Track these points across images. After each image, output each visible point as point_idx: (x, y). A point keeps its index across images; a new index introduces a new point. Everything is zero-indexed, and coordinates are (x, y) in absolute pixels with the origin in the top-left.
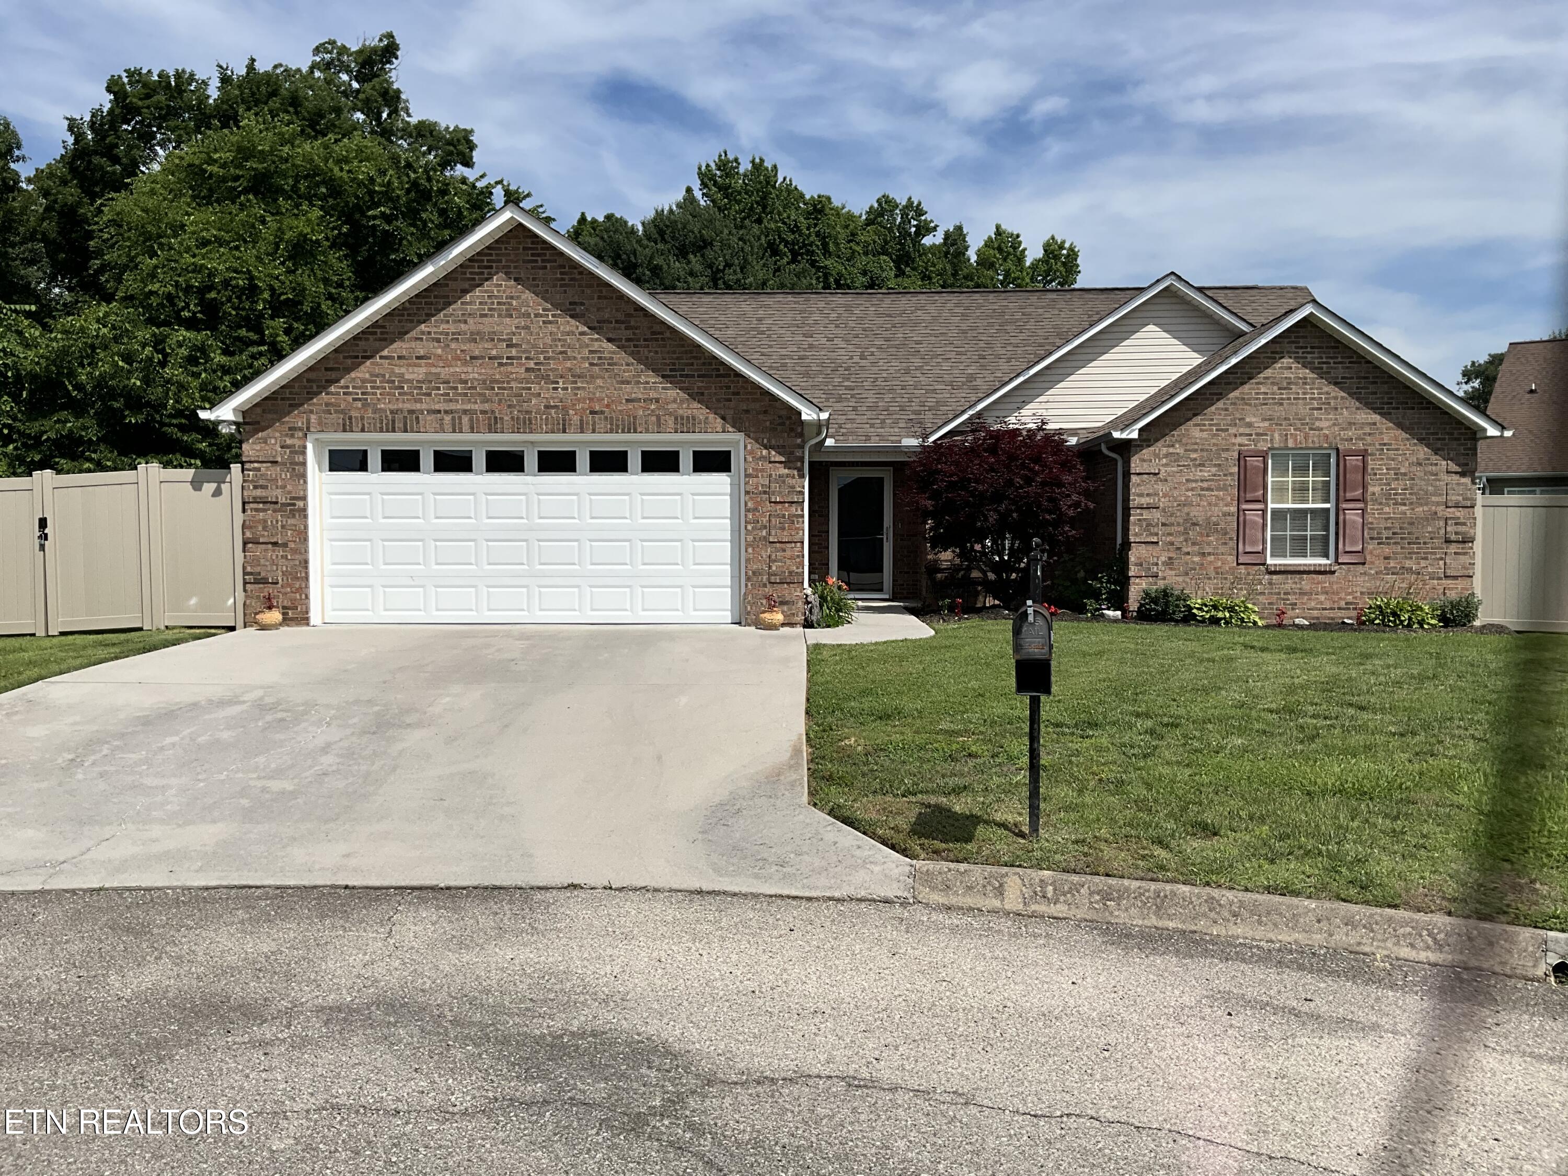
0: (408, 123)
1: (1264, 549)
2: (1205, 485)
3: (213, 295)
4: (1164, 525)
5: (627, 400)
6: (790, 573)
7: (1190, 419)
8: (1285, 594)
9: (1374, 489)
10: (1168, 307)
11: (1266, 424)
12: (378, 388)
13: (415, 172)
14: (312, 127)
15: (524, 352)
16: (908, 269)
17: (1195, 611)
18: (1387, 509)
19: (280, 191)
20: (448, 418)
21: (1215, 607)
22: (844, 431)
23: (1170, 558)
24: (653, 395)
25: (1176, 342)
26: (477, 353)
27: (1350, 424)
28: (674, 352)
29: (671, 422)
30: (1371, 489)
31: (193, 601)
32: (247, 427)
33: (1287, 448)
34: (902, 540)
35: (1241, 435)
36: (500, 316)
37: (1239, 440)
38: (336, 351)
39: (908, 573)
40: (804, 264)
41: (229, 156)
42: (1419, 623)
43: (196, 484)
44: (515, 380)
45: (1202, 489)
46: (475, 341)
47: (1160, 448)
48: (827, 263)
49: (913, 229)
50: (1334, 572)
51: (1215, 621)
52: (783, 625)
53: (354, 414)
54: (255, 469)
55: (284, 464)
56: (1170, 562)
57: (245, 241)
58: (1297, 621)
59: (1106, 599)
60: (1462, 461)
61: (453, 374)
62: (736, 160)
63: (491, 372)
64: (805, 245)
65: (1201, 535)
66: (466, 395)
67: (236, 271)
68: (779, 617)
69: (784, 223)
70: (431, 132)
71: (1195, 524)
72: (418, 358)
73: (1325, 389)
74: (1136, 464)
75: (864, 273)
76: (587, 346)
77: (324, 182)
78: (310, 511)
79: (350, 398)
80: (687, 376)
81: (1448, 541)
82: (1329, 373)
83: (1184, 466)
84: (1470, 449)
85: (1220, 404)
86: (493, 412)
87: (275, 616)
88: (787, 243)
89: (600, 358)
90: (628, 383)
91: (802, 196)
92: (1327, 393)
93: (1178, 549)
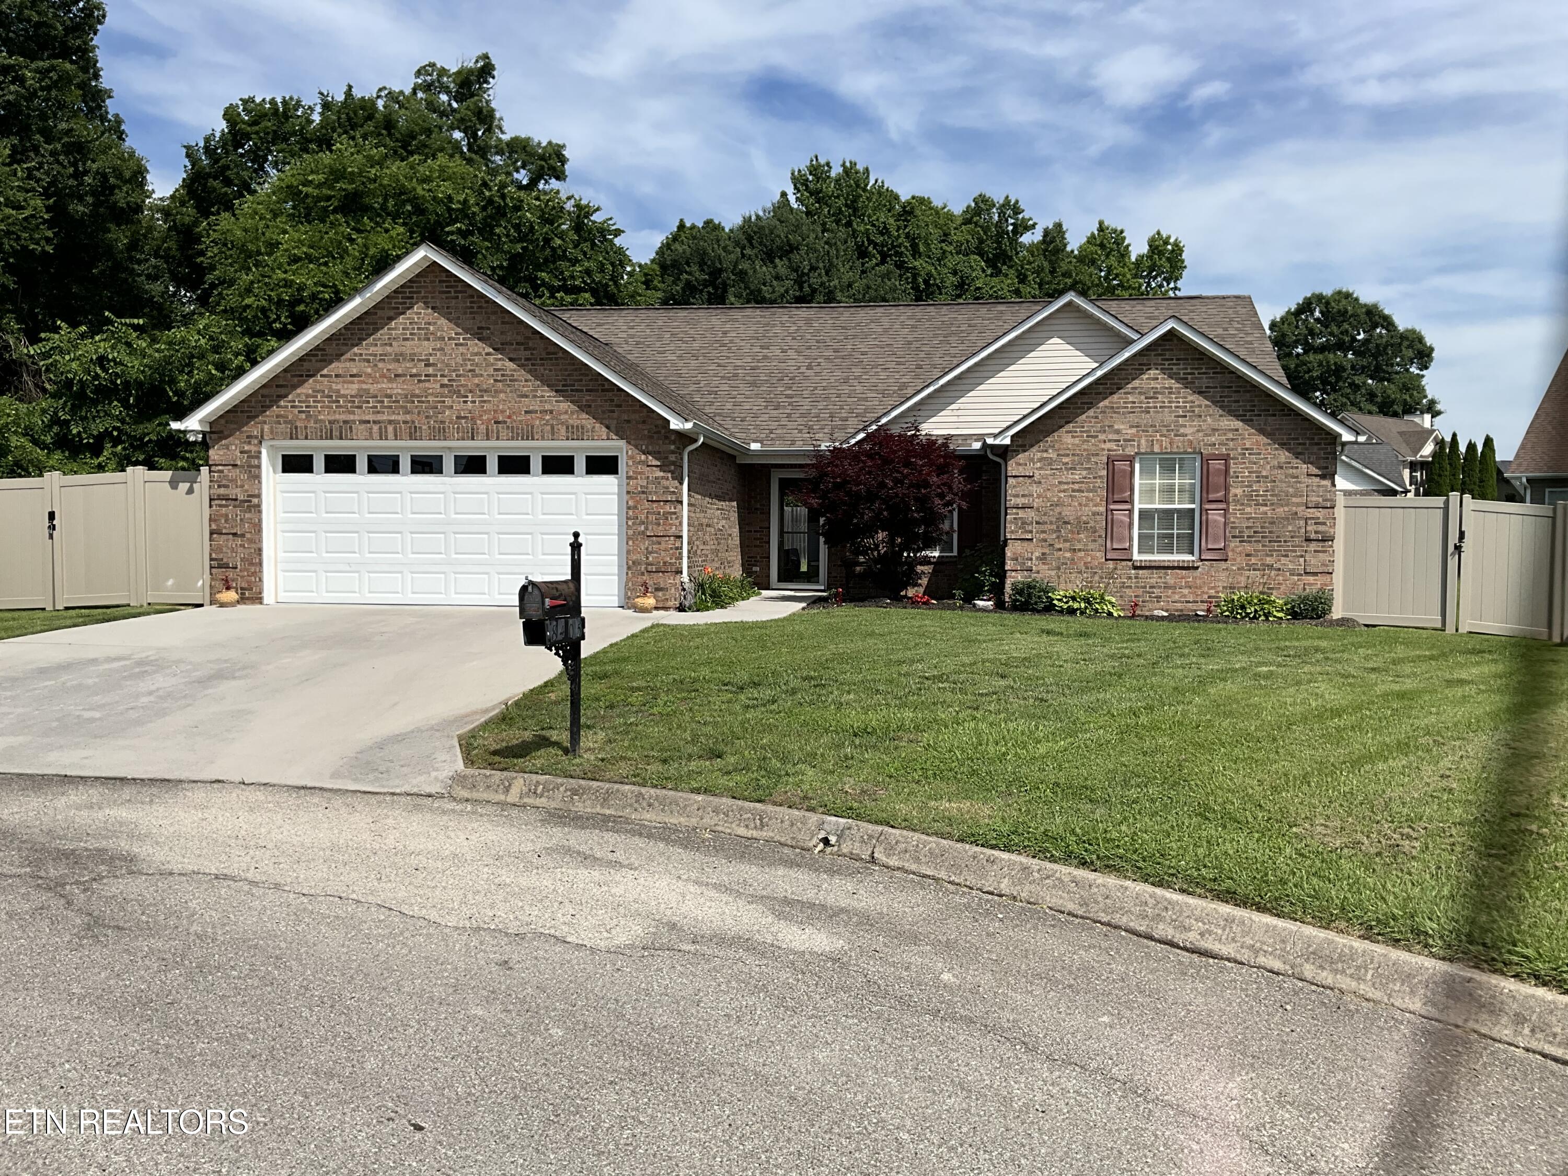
0: (500, 140)
1: (1131, 546)
2: (1076, 487)
3: (302, 308)
4: (1037, 523)
5: (526, 412)
6: (665, 563)
7: (1061, 427)
8: (1151, 587)
9: (1237, 491)
10: (1072, 321)
11: (1134, 430)
12: (319, 402)
13: (490, 190)
14: (404, 147)
15: (440, 370)
16: (1005, 267)
17: (1055, 602)
18: (1248, 510)
19: (366, 209)
20: (376, 428)
21: (1074, 599)
22: (773, 436)
23: (1043, 554)
24: (548, 407)
25: (1078, 353)
26: (400, 371)
27: (1214, 430)
28: (566, 370)
29: (563, 431)
30: (1233, 491)
31: (170, 582)
32: (214, 436)
33: (1153, 453)
35: (1110, 441)
36: (419, 339)
37: (1108, 445)
38: (285, 370)
40: (889, 266)
41: (321, 177)
42: (1265, 615)
43: (174, 484)
44: (432, 394)
45: (1073, 491)
46: (398, 361)
47: (1034, 453)
48: (917, 263)
49: (1010, 228)
50: (1197, 568)
51: (1072, 612)
52: (656, 608)
53: (299, 424)
54: (219, 471)
55: (243, 467)
56: (1043, 558)
57: (334, 258)
58: (1156, 613)
59: (988, 591)
60: (1323, 463)
61: (380, 390)
62: (828, 164)
63: (411, 388)
64: (894, 247)
65: (1072, 532)
66: (391, 407)
67: (325, 286)
68: (650, 601)
69: (873, 225)
70: (525, 147)
71: (1066, 523)
72: (351, 376)
73: (1190, 398)
74: (1012, 468)
75: (955, 273)
76: (492, 365)
77: (408, 200)
78: (264, 507)
79: (296, 411)
80: (577, 390)
81: (1308, 540)
82: (1193, 383)
83: (1056, 469)
84: (1330, 453)
85: (1091, 413)
86: (413, 422)
87: (232, 595)
88: (876, 245)
89: (503, 375)
90: (527, 396)
91: (897, 197)
92: (1193, 402)
93: (1051, 545)
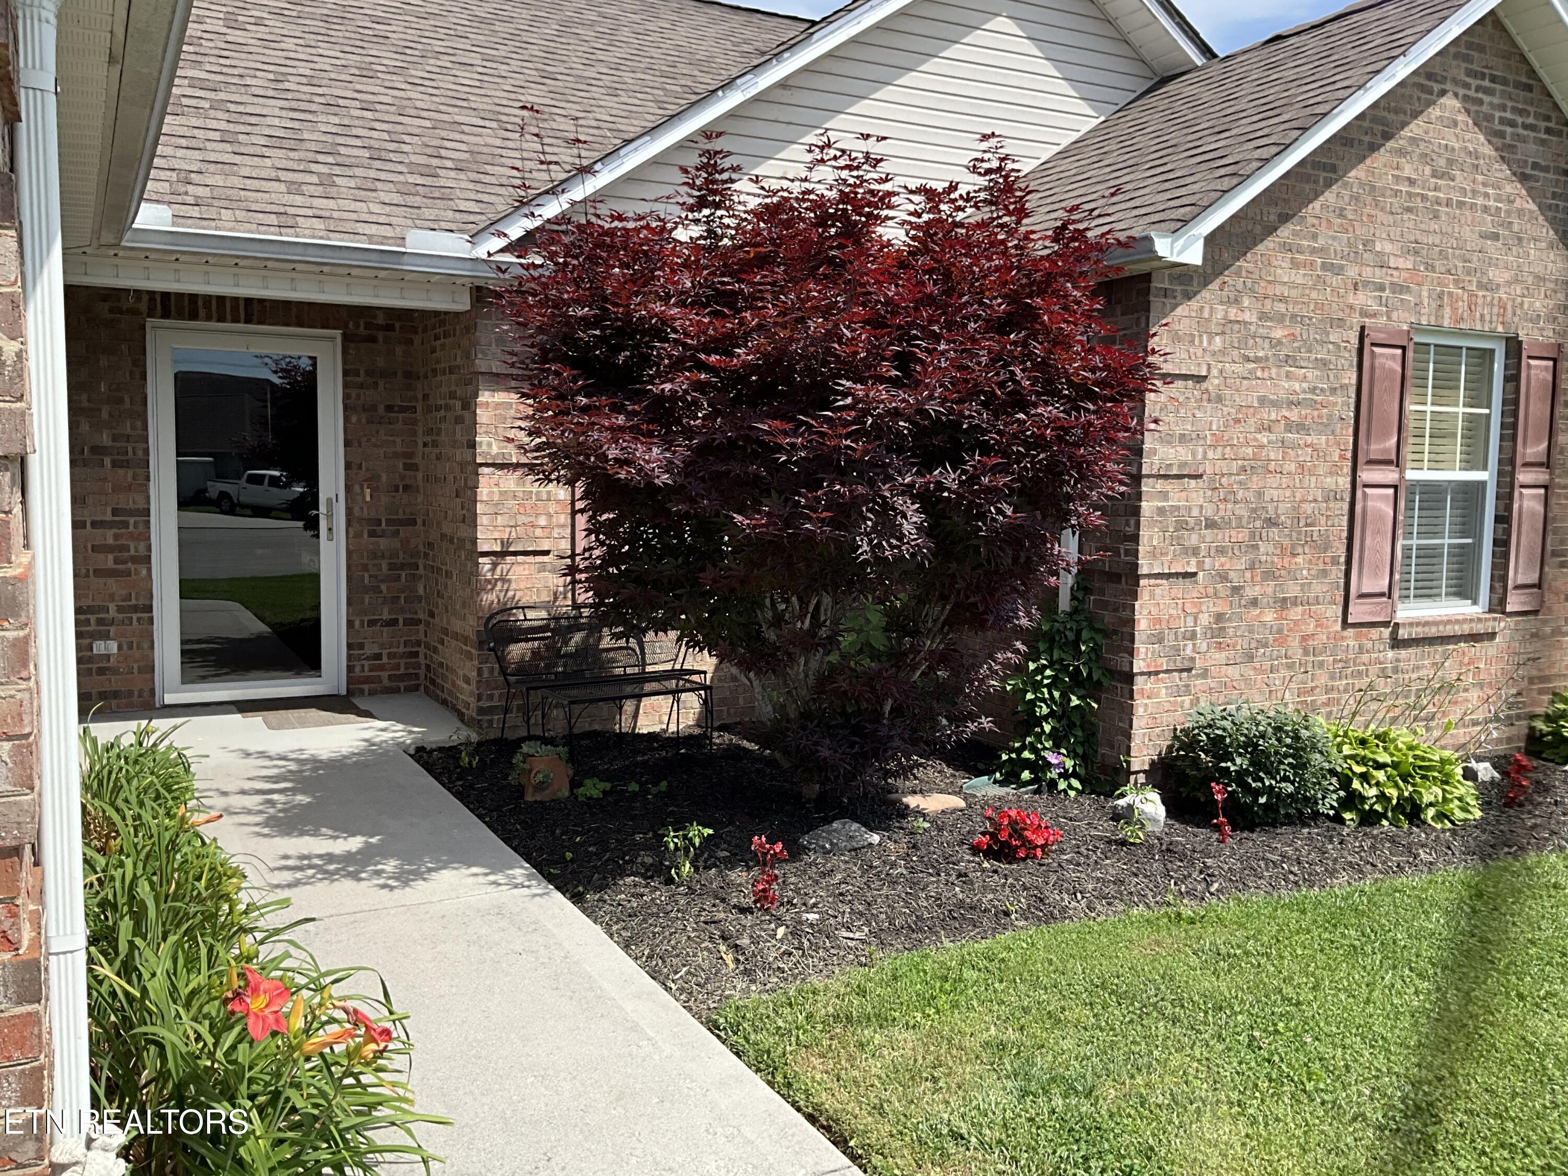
1: (1393, 584)
2: (1294, 415)
4: (1211, 524)
17: (1356, 785)
21: (1401, 770)
22: (201, 192)
23: (1219, 617)
25: (1050, 68)
34: (372, 534)
35: (1365, 285)
37: (1362, 299)
39: (393, 622)
45: (1289, 427)
56: (1218, 628)
65: (1282, 550)
71: (1271, 522)
73: (1507, 189)
82: (1515, 148)
83: (1257, 360)
92: (1509, 200)
93: (1236, 590)
